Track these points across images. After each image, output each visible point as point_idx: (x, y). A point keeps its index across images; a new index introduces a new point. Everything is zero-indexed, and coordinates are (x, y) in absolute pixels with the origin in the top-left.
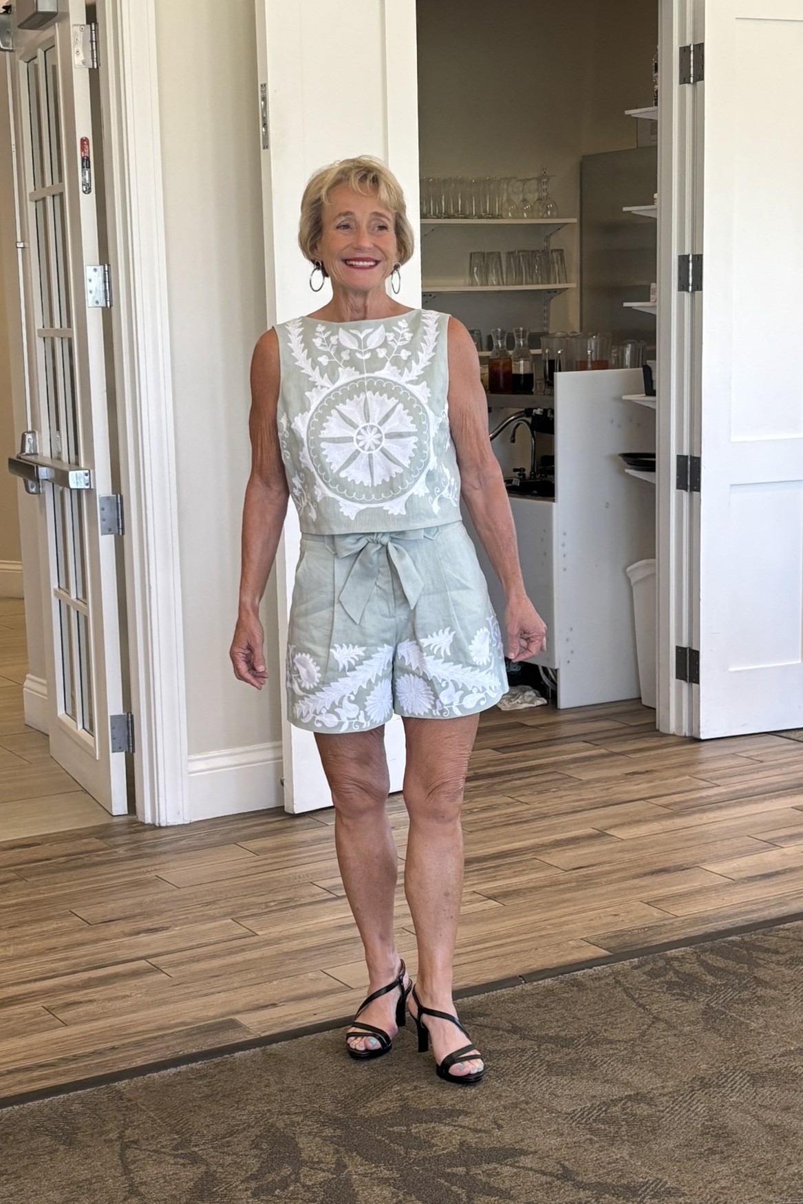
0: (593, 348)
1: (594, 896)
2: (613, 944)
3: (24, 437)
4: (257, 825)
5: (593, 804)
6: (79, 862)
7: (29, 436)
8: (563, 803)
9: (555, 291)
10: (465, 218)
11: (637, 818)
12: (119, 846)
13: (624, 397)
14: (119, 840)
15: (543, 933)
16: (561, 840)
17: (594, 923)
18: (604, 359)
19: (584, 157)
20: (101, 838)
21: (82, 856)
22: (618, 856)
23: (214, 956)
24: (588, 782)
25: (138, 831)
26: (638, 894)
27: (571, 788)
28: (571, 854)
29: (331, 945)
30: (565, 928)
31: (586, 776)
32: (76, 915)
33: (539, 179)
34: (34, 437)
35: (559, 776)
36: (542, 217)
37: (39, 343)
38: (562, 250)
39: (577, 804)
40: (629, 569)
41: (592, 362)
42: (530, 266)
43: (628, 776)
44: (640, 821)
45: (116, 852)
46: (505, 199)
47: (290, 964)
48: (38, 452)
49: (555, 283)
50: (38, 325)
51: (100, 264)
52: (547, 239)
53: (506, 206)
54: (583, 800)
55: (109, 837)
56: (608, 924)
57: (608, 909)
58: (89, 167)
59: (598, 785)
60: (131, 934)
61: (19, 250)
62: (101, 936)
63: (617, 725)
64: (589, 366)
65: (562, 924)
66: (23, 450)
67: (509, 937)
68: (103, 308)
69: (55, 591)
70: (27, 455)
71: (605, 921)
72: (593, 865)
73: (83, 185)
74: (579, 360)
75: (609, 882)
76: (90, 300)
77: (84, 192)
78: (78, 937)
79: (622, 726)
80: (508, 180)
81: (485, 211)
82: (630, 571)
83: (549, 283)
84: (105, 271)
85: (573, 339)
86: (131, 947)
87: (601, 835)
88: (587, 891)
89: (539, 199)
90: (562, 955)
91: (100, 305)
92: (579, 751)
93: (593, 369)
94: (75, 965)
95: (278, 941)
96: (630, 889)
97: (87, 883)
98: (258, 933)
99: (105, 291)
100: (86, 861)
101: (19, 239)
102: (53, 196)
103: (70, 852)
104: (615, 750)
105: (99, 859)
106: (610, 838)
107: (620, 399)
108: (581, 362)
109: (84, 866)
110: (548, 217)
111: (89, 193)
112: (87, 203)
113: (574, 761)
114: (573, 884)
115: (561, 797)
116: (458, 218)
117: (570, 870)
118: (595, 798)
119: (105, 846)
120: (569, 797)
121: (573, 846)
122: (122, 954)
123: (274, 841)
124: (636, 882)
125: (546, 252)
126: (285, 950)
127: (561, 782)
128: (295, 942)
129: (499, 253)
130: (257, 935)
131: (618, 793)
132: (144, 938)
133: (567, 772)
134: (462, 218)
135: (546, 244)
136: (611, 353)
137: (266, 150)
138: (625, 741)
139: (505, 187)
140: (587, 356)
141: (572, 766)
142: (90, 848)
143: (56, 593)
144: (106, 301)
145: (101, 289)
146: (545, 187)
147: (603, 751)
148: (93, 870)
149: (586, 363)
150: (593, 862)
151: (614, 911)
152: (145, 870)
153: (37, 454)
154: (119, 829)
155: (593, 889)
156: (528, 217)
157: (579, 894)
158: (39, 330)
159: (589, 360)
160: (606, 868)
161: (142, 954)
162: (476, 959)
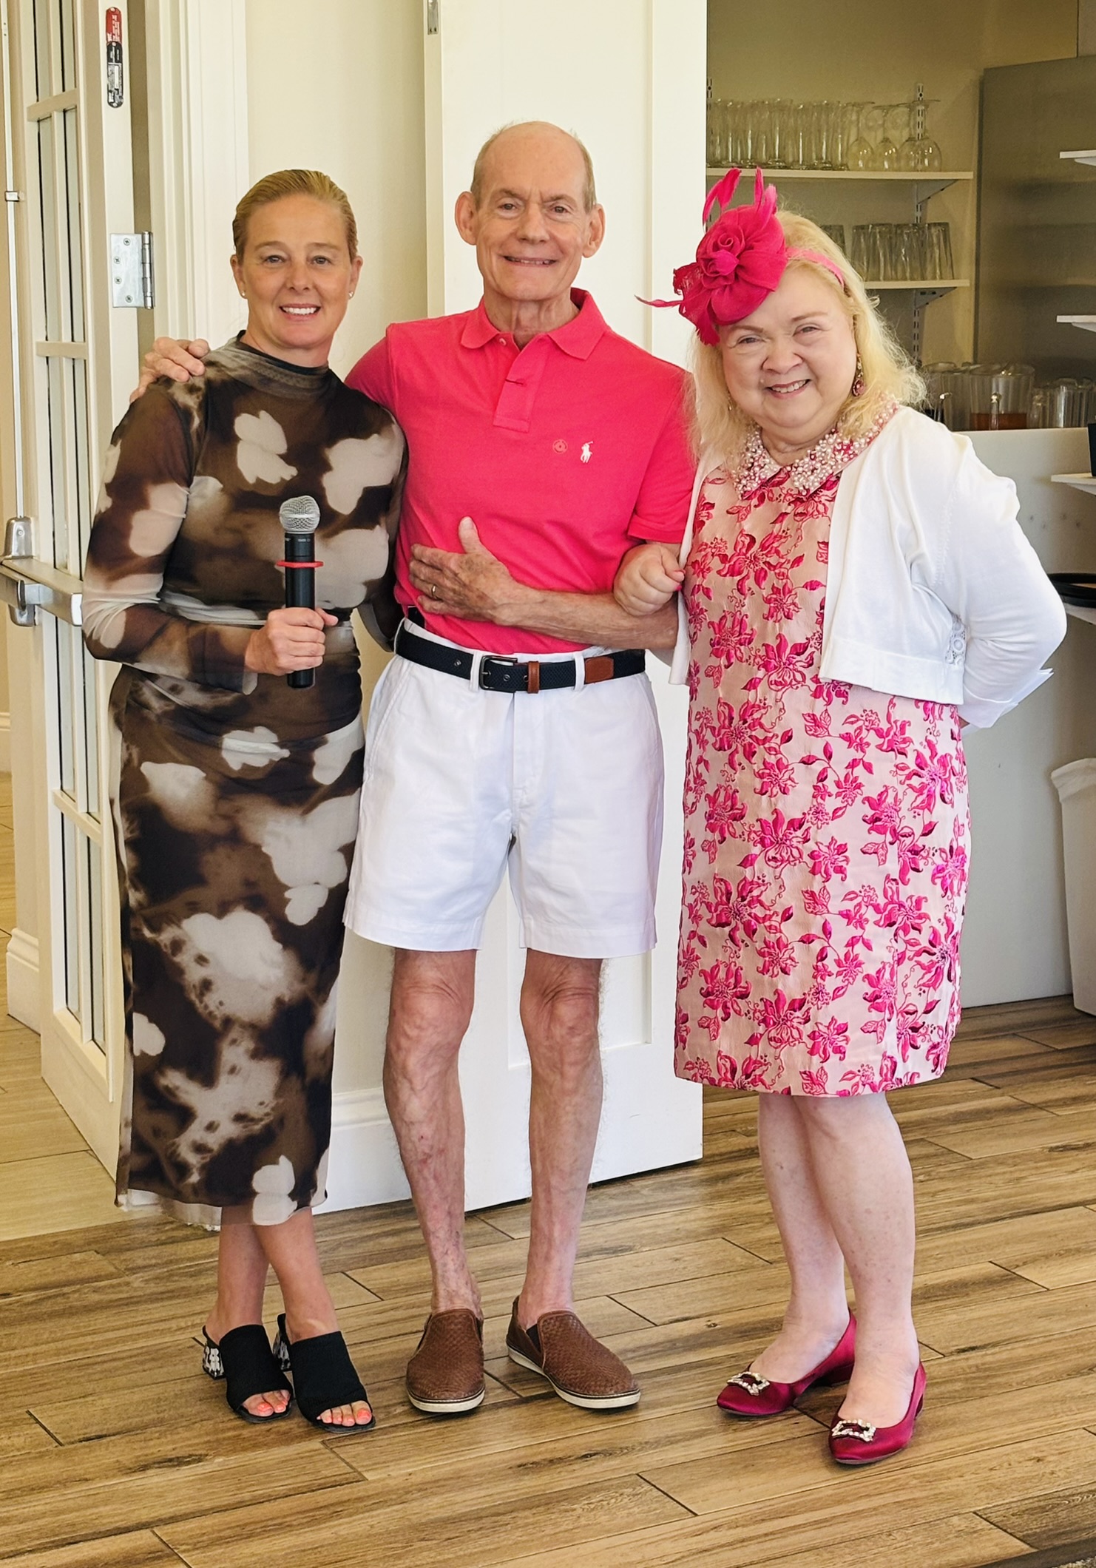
0: (1001, 392)
1: (998, 1414)
2: (1035, 1526)
3: (9, 526)
4: (387, 1234)
5: (994, 1210)
6: (60, 1304)
7: (17, 526)
8: (937, 1207)
9: (933, 292)
10: (785, 168)
11: (1072, 1244)
12: (133, 1270)
13: (1055, 478)
14: (139, 1258)
15: (903, 1496)
16: (933, 1287)
17: (998, 1476)
18: (1021, 411)
19: (986, 70)
20: (105, 1253)
21: (65, 1290)
22: (1042, 1324)
23: (281, 1526)
24: (982, 1164)
25: (173, 1241)
26: (1079, 1411)
27: (953, 1176)
28: (954, 1317)
29: (502, 1509)
30: (945, 1486)
31: (978, 1151)
32: (38, 1422)
33: (911, 107)
34: (27, 529)
35: (931, 1150)
36: (915, 169)
37: (38, 366)
38: (946, 224)
39: (963, 1208)
40: (1055, 774)
41: (999, 416)
42: (892, 249)
43: (1055, 1154)
44: (1078, 1251)
45: (128, 1284)
46: (852, 139)
47: (422, 1550)
48: (33, 554)
49: (934, 278)
50: (37, 336)
51: (136, 232)
52: (922, 205)
53: (854, 149)
54: (972, 1201)
55: (121, 1250)
56: (1023, 1480)
57: (1025, 1445)
58: (121, 61)
59: (1000, 1169)
60: (130, 1471)
61: (11, 205)
62: (80, 1470)
63: (1031, 1048)
64: (994, 421)
65: (940, 1476)
66: (7, 551)
67: (839, 1502)
68: (138, 308)
69: (55, 795)
70: (14, 558)
71: (1020, 1472)
72: (994, 1345)
73: (109, 91)
74: (977, 412)
75: (1027, 1385)
76: (115, 293)
77: (110, 104)
78: (34, 1471)
79: (1043, 1049)
80: (859, 106)
81: (819, 158)
82: (1060, 777)
83: (923, 278)
84: (144, 244)
85: (966, 376)
86: (131, 1497)
87: (1007, 1278)
88: (985, 1401)
89: (910, 139)
90: (939, 1551)
91: (133, 303)
92: (967, 1098)
93: (1000, 428)
94: (19, 1537)
95: (402, 1495)
96: (1063, 1401)
97: (67, 1351)
98: (366, 1475)
99: (144, 279)
100: (75, 1301)
101: (10, 187)
102: (65, 112)
103: (44, 1280)
104: (1030, 1098)
105: (96, 1297)
106: (1025, 1286)
107: (1046, 481)
108: (979, 415)
109: (70, 1312)
110: (924, 170)
111: (120, 104)
112: (117, 123)
113: (958, 1118)
114: (958, 1386)
115: (934, 1194)
116: (774, 168)
117: (951, 1354)
118: (995, 1198)
119: (112, 1269)
120: (949, 1194)
121: (955, 1301)
122: (111, 1514)
123: (415, 1269)
124: (1074, 1384)
125: (919, 228)
126: (415, 1519)
127: (935, 1160)
128: (436, 1500)
129: (841, 227)
130: (365, 1479)
131: (1038, 1190)
132: (156, 1479)
133: (945, 1142)
134: (780, 168)
135: (919, 214)
136: (1031, 401)
137: (433, 36)
138: (1046, 1080)
139: (854, 117)
140: (991, 405)
141: (952, 1128)
142: (86, 1271)
143: (57, 802)
144: (145, 297)
145: (137, 275)
146: (920, 119)
147: (1006, 1100)
148: (83, 1322)
149: (988, 416)
150: (992, 1336)
151: (1035, 1448)
152: (174, 1324)
153: (32, 557)
154: (141, 1235)
155: (998, 1399)
156: (891, 169)
157: (970, 1409)
158: (38, 344)
159: (994, 411)
160: (1020, 1351)
161: (145, 1516)
162: (776, 1552)
